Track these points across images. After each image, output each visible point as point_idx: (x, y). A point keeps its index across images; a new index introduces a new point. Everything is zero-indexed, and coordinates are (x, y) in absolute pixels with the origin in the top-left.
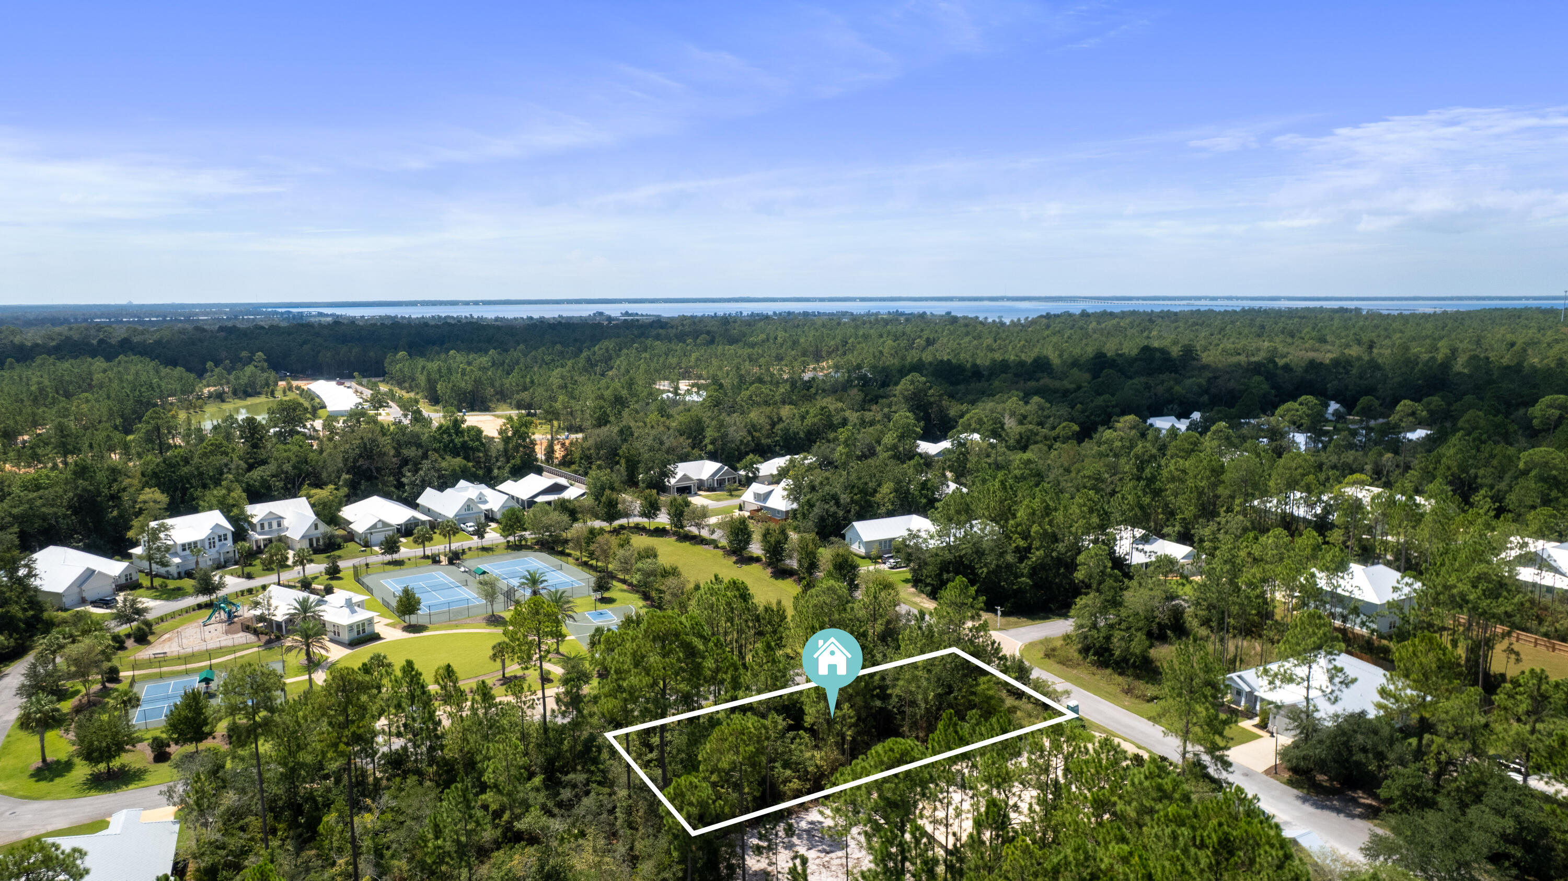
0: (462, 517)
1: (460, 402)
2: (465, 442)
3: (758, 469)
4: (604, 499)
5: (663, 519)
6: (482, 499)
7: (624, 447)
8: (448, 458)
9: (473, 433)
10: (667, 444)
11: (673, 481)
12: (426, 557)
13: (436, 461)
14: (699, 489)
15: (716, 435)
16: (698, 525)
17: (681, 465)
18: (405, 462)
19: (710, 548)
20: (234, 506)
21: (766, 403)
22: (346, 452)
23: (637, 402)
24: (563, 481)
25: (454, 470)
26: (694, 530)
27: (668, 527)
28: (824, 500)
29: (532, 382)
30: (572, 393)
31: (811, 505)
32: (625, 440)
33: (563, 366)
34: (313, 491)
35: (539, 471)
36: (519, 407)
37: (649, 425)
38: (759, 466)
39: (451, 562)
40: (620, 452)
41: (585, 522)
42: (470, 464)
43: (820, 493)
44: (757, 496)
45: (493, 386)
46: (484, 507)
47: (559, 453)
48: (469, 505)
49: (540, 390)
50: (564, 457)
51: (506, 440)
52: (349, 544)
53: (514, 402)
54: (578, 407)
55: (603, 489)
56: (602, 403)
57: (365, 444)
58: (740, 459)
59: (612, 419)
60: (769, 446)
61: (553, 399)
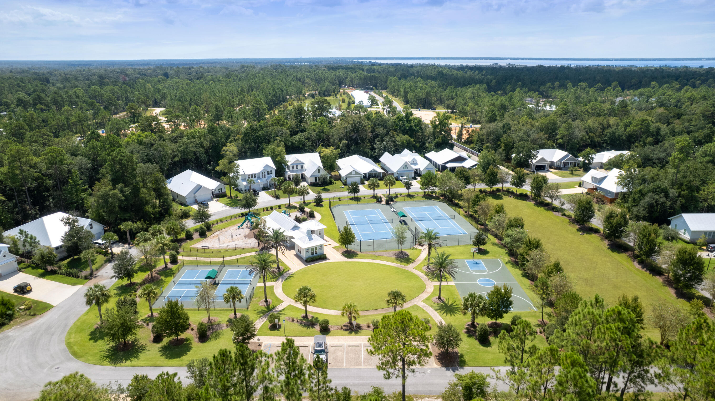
0: (401, 173)
1: (418, 104)
2: (412, 126)
3: (592, 159)
4: (488, 171)
5: (527, 188)
6: (414, 162)
7: (505, 136)
8: (401, 135)
9: (416, 121)
10: (532, 137)
11: (534, 161)
12: (374, 197)
13: (393, 136)
14: (551, 167)
15: (565, 133)
16: (551, 197)
17: (541, 151)
18: (377, 135)
19: (559, 215)
20: (279, 155)
21: (599, 115)
22: (346, 128)
23: (514, 109)
24: (464, 154)
25: (403, 142)
26: (548, 200)
27: (529, 194)
28: (654, 191)
29: (456, 95)
30: (477, 102)
31: (642, 194)
32: (505, 132)
33: (474, 87)
34: (324, 149)
35: (451, 147)
36: (448, 108)
37: (521, 124)
38: (593, 156)
39: (387, 203)
40: (502, 139)
41: (474, 185)
42: (413, 140)
43: (652, 186)
44: (594, 179)
45: (436, 96)
46: (414, 167)
47: (465, 136)
48: (405, 166)
49: (460, 99)
50: (468, 138)
51: (435, 127)
52: (337, 182)
53: (446, 105)
54: (479, 110)
55: (489, 164)
56: (493, 108)
57: (355, 124)
58: (580, 150)
59: (498, 118)
60: (599, 143)
61: (466, 104)
